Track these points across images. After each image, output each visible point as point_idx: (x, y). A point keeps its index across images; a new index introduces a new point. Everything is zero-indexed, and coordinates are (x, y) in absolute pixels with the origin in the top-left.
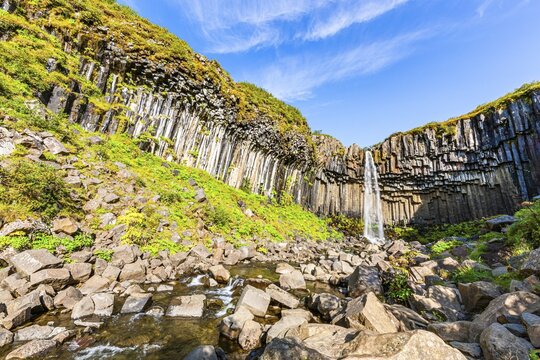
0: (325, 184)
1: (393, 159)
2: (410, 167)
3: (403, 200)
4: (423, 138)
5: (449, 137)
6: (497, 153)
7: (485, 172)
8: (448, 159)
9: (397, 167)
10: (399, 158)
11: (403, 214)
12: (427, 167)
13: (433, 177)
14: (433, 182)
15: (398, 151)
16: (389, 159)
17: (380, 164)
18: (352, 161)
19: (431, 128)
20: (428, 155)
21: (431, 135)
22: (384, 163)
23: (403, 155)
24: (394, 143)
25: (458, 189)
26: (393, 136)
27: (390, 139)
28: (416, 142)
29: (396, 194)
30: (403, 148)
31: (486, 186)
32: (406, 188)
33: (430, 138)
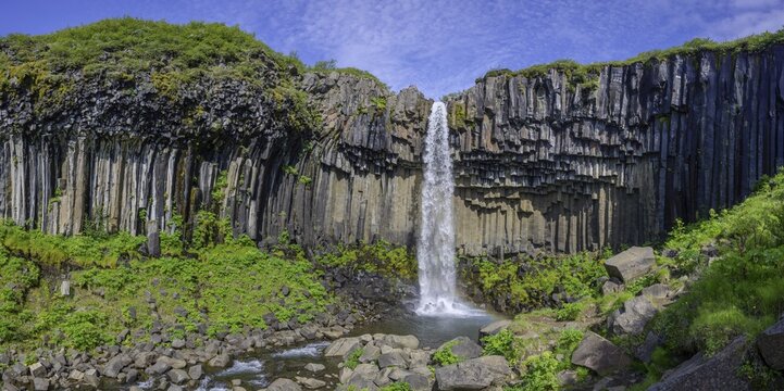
0: (347, 175)
1: (486, 121)
2: (519, 142)
3: (504, 206)
4: (543, 87)
5: (585, 92)
6: (645, 133)
7: (626, 165)
8: (580, 133)
9: (493, 141)
10: (499, 120)
11: (501, 235)
12: (546, 143)
13: (554, 164)
14: (554, 175)
15: (497, 106)
16: (479, 122)
17: (462, 130)
18: (404, 124)
19: (560, 70)
20: (549, 121)
21: (558, 82)
22: (470, 128)
23: (506, 115)
24: (490, 88)
25: (588, 191)
26: (491, 74)
27: (484, 80)
28: (531, 91)
29: (492, 195)
30: (508, 102)
31: (623, 189)
32: (509, 183)
33: (556, 87)
